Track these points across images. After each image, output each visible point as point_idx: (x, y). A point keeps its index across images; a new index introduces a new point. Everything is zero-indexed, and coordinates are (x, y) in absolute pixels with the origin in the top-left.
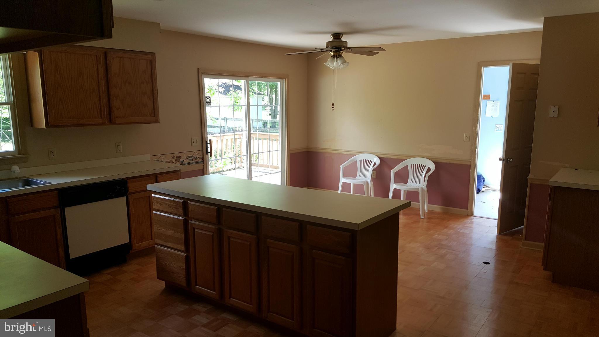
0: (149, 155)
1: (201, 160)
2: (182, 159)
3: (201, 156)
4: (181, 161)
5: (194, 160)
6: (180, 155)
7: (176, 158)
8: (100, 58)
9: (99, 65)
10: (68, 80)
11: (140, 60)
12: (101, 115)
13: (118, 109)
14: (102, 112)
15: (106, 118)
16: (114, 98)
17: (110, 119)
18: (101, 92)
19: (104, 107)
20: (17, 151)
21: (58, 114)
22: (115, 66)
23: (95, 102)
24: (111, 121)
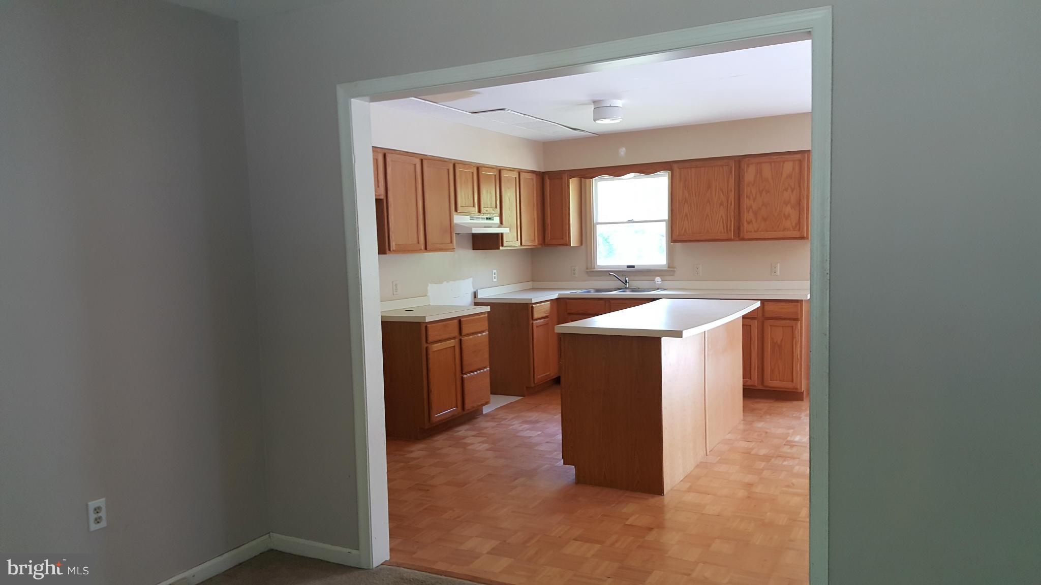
8: (731, 168)
9: (731, 176)
10: (695, 195)
11: (784, 162)
12: (727, 230)
13: (749, 223)
14: (729, 227)
15: (733, 233)
16: (745, 210)
17: (739, 233)
18: (729, 205)
19: (731, 221)
20: (667, 265)
21: (682, 230)
22: (750, 174)
23: (722, 217)
24: (739, 236)
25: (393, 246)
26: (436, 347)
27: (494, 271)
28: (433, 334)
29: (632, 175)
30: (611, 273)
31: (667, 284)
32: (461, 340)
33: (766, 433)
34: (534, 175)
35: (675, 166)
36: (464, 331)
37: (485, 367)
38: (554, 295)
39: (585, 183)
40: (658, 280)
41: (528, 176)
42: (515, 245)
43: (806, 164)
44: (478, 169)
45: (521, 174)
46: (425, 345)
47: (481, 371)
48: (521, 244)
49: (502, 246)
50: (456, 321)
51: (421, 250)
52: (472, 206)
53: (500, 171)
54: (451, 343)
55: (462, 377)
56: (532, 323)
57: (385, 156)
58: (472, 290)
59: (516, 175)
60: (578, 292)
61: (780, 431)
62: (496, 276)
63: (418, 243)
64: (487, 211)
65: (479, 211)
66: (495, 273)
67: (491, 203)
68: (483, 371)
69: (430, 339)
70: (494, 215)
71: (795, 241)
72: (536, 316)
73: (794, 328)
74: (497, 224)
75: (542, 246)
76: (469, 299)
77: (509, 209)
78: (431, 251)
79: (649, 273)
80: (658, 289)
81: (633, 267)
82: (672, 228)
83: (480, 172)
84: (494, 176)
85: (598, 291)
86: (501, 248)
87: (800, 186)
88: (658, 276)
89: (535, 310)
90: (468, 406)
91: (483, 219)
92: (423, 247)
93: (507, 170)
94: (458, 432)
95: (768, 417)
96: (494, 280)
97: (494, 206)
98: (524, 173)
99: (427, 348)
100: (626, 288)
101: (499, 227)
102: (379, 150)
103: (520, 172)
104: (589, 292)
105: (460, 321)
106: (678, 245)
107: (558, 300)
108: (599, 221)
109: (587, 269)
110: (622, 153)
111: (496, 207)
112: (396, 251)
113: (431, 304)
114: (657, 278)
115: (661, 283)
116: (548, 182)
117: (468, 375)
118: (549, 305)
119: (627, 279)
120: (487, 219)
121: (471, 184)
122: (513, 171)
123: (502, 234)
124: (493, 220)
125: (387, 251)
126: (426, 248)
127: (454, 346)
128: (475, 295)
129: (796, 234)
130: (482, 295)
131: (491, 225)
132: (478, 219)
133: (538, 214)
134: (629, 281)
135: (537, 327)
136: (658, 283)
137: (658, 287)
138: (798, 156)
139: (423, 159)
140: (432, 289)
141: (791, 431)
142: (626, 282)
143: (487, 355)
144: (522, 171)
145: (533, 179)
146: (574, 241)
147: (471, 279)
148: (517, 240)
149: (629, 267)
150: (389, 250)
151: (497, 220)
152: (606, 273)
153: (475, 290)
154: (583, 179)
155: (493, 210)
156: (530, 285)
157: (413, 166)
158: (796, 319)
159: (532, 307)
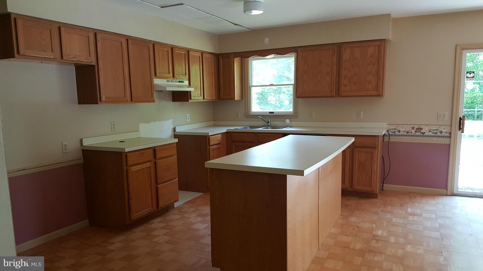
0: (386, 123)
1: (448, 135)
2: (422, 131)
3: (449, 131)
4: (421, 133)
5: (439, 134)
6: (421, 127)
7: (416, 129)
8: (335, 51)
9: (334, 56)
10: (312, 68)
11: (368, 47)
12: (331, 90)
13: (345, 86)
14: (332, 88)
15: (335, 92)
16: (343, 78)
17: (338, 93)
18: (333, 74)
19: (334, 85)
20: (293, 112)
21: (303, 90)
22: (346, 55)
23: (328, 82)
24: (338, 95)
25: (103, 98)
26: (134, 168)
27: (188, 115)
28: (131, 160)
29: (273, 56)
30: (259, 117)
31: (293, 123)
32: (155, 162)
33: (358, 227)
34: (213, 56)
35: (299, 50)
36: (158, 156)
37: (175, 178)
38: (224, 130)
39: (244, 60)
40: (288, 121)
41: (208, 56)
42: (199, 99)
43: (383, 48)
44: (172, 49)
45: (204, 55)
46: (125, 168)
47: (171, 181)
48: (204, 98)
49: (191, 99)
50: (151, 150)
51: (127, 101)
52: (168, 73)
53: (188, 51)
54: (148, 165)
55: (157, 187)
56: (209, 148)
57: (95, 35)
58: (172, 127)
59: (199, 54)
60: (239, 128)
61: (367, 225)
62: (189, 118)
63: (125, 97)
64: (179, 76)
65: (174, 76)
66: (188, 116)
67: (182, 72)
68: (173, 181)
69: (130, 163)
70: (184, 79)
71: (375, 97)
72: (211, 143)
73: (373, 153)
74: (187, 85)
75: (218, 100)
76: (170, 133)
77: (195, 76)
78: (135, 102)
79: (282, 117)
80: (288, 126)
81: (273, 113)
82: (296, 89)
83: (174, 51)
84: (184, 54)
85: (252, 127)
86: (190, 101)
87: (378, 62)
88: (288, 119)
89: (211, 140)
90: (162, 204)
91: (176, 82)
92: (129, 99)
93: (194, 51)
94: (153, 223)
95: (357, 212)
96: (188, 120)
97: (184, 74)
98: (205, 54)
99: (127, 170)
100: (268, 126)
101: (188, 87)
102: (91, 30)
103: (202, 53)
104: (246, 128)
105: (154, 150)
106: (300, 100)
107: (227, 133)
108: (253, 85)
109: (246, 114)
110: (267, 42)
111: (186, 75)
112: (107, 102)
113: (141, 137)
114: (287, 120)
115: (289, 123)
116: (221, 60)
117: (161, 185)
118: (221, 137)
119: (269, 120)
120: (179, 82)
121: (167, 58)
122: (198, 52)
123: (190, 92)
124: (184, 83)
125: (99, 102)
126: (132, 100)
127: (150, 167)
128: (174, 129)
129: (375, 93)
130: (179, 130)
131: (183, 86)
132: (172, 81)
133: (215, 80)
134: (270, 121)
135: (212, 150)
136: (287, 123)
137: (287, 125)
138: (378, 43)
139: (128, 39)
140: (143, 127)
141: (374, 225)
142: (268, 122)
143: (176, 171)
144: (204, 52)
145: (212, 58)
146: (237, 97)
147: (172, 120)
148: (201, 96)
149: (270, 113)
150: (101, 101)
151: (186, 83)
152: (257, 116)
153: (174, 127)
154: (243, 58)
155: (184, 76)
156: (212, 123)
157: (121, 43)
158: (375, 148)
159: (209, 138)
